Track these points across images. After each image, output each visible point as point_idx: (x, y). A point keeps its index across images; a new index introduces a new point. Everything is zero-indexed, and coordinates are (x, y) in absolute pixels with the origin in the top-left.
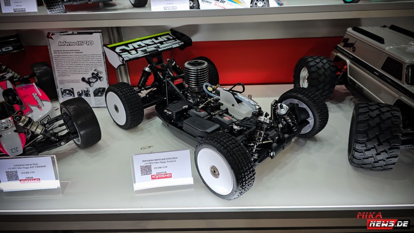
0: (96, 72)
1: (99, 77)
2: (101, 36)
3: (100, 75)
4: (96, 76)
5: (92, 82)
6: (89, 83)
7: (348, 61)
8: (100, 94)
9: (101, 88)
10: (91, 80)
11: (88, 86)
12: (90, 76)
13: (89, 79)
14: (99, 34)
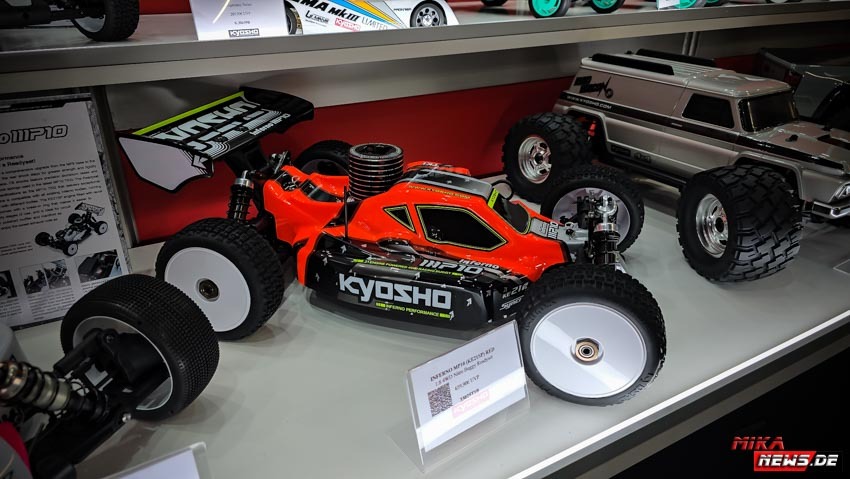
0: (81, 213)
1: (92, 224)
2: (89, 110)
3: (98, 219)
4: (86, 224)
5: (72, 242)
6: (63, 245)
7: (601, 115)
8: (99, 272)
9: (101, 254)
10: (67, 238)
11: (59, 255)
12: (65, 224)
13: (60, 234)
14: (84, 103)
